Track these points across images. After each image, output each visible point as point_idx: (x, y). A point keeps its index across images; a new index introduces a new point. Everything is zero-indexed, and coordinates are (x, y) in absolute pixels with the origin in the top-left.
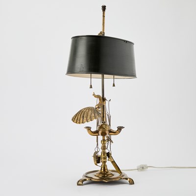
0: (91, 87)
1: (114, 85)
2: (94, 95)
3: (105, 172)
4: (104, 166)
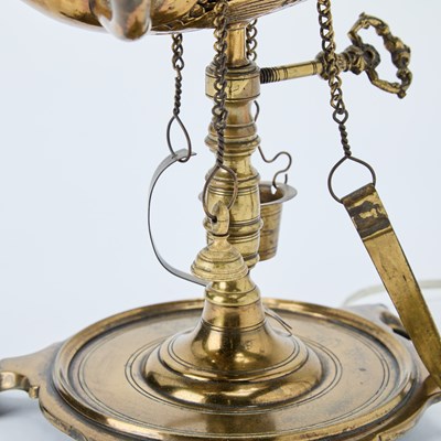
3: (234, 356)
4: (236, 301)
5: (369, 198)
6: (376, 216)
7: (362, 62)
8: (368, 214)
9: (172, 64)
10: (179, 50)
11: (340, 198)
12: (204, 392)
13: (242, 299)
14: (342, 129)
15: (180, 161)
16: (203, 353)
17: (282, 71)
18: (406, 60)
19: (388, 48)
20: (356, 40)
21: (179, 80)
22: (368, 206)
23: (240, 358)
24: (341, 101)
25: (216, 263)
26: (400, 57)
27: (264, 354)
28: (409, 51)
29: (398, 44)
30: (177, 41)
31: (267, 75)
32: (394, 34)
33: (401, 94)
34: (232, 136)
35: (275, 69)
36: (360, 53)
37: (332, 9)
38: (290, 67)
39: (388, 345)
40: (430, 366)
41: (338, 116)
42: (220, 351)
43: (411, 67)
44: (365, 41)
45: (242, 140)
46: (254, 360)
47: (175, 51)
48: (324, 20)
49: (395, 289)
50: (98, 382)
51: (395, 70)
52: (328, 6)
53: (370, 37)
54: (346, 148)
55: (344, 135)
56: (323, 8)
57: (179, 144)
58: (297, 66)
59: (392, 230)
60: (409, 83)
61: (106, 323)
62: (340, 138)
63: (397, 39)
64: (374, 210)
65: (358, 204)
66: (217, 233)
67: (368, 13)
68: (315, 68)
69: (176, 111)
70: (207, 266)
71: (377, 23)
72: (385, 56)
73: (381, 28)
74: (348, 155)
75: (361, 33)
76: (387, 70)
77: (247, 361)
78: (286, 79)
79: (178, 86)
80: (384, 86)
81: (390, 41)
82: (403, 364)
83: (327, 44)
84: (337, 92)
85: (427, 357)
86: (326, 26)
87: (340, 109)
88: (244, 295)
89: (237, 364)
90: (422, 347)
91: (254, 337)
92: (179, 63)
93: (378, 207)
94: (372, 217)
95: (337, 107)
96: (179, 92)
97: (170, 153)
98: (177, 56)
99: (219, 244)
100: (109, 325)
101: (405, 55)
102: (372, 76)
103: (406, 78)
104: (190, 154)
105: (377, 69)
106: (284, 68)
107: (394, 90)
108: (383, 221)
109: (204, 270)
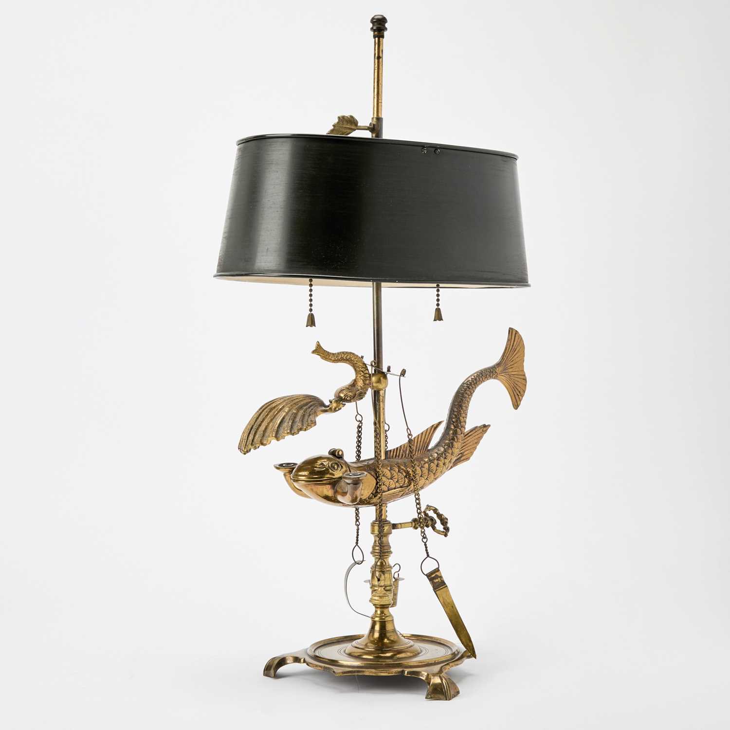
0: (311, 321)
1: (438, 316)
2: (319, 350)
3: (384, 640)
4: (384, 619)
5: (437, 573)
6: (440, 581)
7: (430, 522)
8: (437, 580)
9: (355, 523)
10: (358, 518)
11: (426, 574)
12: (373, 655)
13: (387, 618)
14: (425, 545)
15: (358, 564)
16: (372, 639)
17: (400, 525)
18: (447, 522)
19: (439, 518)
20: (426, 515)
21: (358, 530)
22: (437, 577)
23: (386, 641)
24: (424, 534)
25: (380, 597)
26: (444, 522)
27: (395, 640)
28: (447, 519)
29: (443, 516)
30: (357, 510)
31: (394, 526)
32: (441, 513)
33: (446, 535)
34: (382, 550)
35: (397, 524)
36: (428, 519)
37: (420, 497)
38: (403, 523)
39: (445, 644)
40: (465, 644)
41: (424, 540)
42: (379, 638)
43: (448, 525)
44: (430, 515)
45: (386, 551)
46: (390, 642)
47: (356, 518)
48: (417, 501)
49: (449, 612)
51: (442, 527)
52: (419, 496)
53: (431, 513)
54: (427, 553)
55: (426, 547)
56: (417, 497)
57: (358, 558)
58: (405, 523)
59: (447, 586)
60: (449, 531)
62: (425, 549)
63: (442, 515)
64: (439, 579)
65: (433, 576)
66: (380, 585)
67: (429, 505)
68: (412, 524)
69: (357, 543)
70: (376, 598)
71: (433, 508)
72: (438, 521)
73: (435, 511)
74: (428, 556)
75: (428, 512)
76: (439, 526)
77: (388, 642)
78: (401, 528)
79: (358, 532)
80: (439, 532)
81: (440, 516)
83: (419, 511)
84: (423, 530)
85: (464, 640)
86: (419, 504)
87: (424, 537)
88: (387, 617)
89: (384, 642)
90: (461, 636)
91: (392, 634)
92: (358, 523)
93: (441, 577)
94: (439, 581)
95: (423, 536)
96: (358, 535)
97: (354, 562)
98: (357, 520)
99: (381, 590)
101: (446, 520)
102: (434, 528)
103: (447, 529)
104: (363, 561)
105: (436, 526)
106: (400, 524)
107: (443, 533)
108: (443, 583)
109: (375, 600)
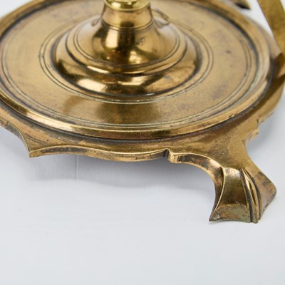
12: (104, 82)
13: (138, 5)
50: (20, 75)
61: (14, 14)
82: (260, 47)
100: (17, 16)
